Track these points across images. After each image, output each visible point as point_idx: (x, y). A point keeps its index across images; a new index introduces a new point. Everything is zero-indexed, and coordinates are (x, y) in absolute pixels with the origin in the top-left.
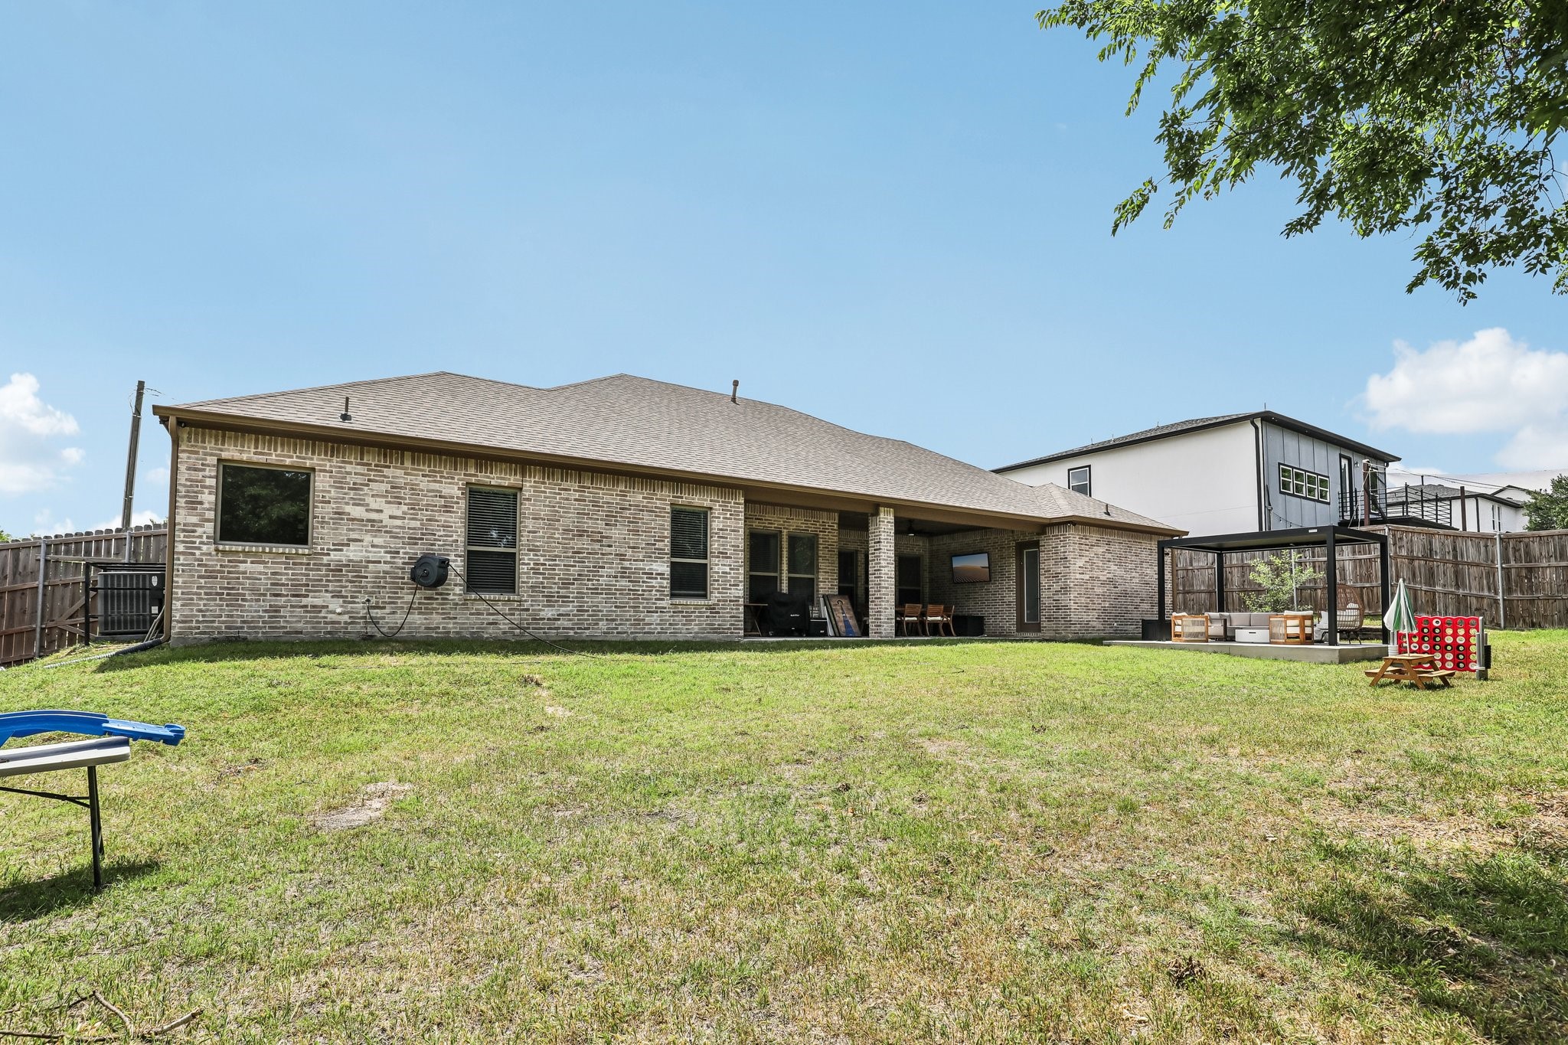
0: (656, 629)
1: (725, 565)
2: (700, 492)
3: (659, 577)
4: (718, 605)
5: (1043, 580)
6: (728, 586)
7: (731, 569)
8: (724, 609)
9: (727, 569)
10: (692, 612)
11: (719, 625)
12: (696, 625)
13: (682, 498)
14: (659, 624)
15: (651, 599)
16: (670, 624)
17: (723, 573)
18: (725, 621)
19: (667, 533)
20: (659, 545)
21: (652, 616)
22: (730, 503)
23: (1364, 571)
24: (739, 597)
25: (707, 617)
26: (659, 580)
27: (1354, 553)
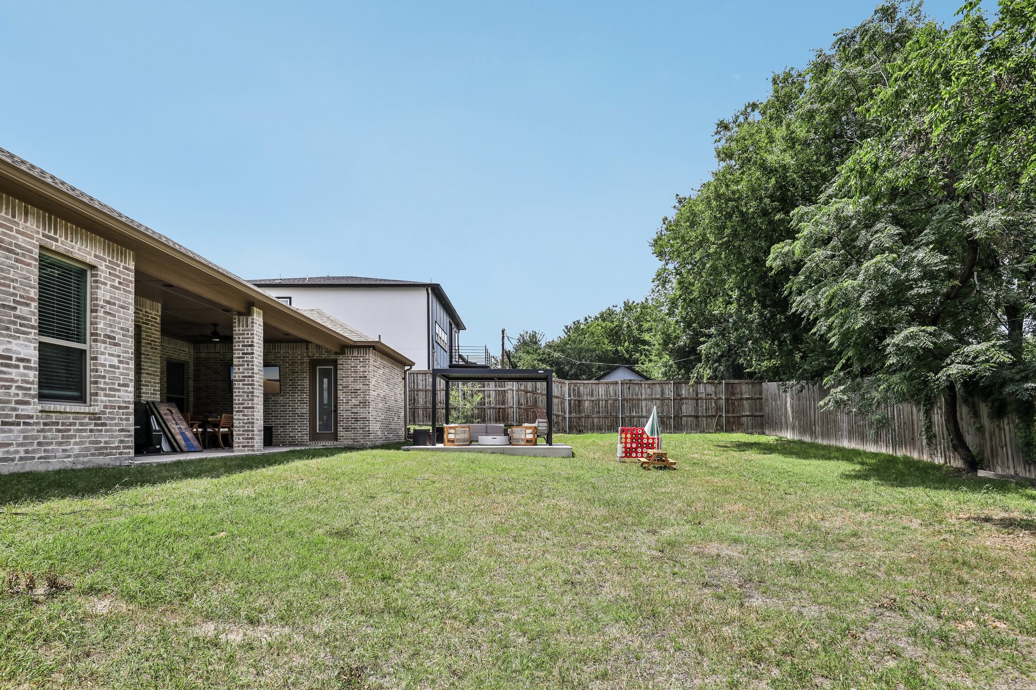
0: (17, 452)
1: (112, 355)
2: (81, 238)
3: (21, 364)
4: (104, 413)
5: (341, 395)
6: (116, 387)
7: (120, 362)
8: (113, 419)
9: (115, 361)
10: (71, 424)
11: (106, 442)
12: (76, 444)
13: (57, 240)
14: (21, 445)
15: (8, 402)
16: (40, 444)
17: (111, 366)
18: (112, 436)
19: (34, 293)
20: (22, 310)
21: (11, 431)
22: (118, 266)
23: (501, 398)
24: (129, 402)
25: (91, 431)
26: (21, 370)
27: (496, 386)
